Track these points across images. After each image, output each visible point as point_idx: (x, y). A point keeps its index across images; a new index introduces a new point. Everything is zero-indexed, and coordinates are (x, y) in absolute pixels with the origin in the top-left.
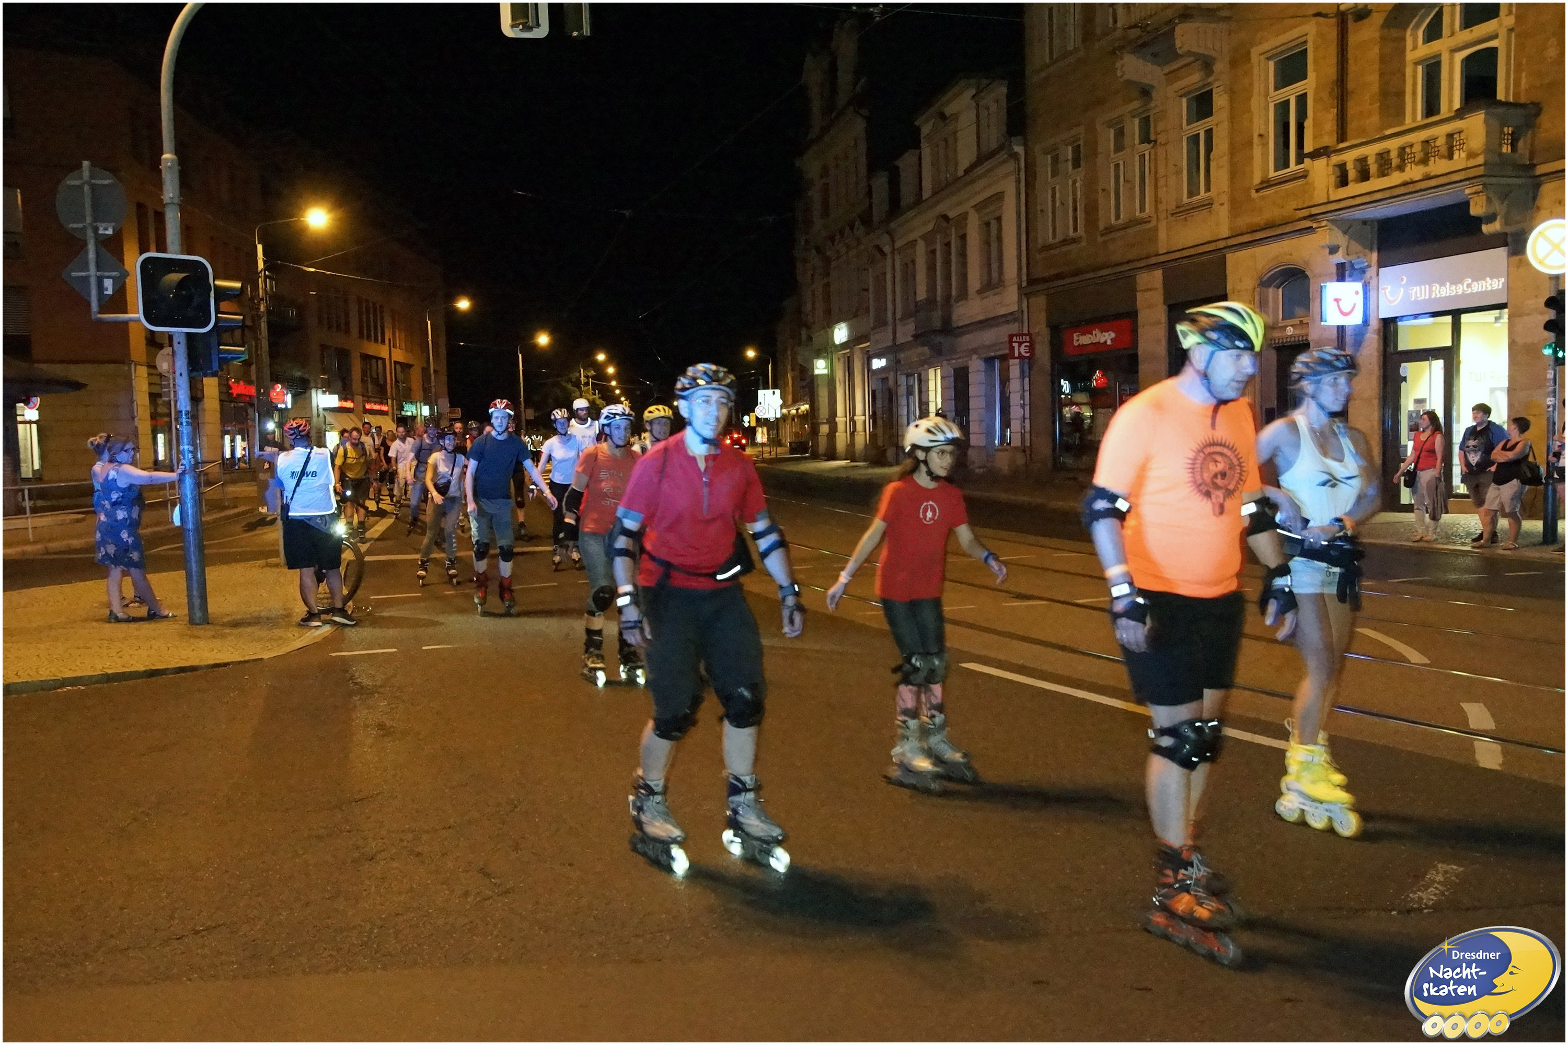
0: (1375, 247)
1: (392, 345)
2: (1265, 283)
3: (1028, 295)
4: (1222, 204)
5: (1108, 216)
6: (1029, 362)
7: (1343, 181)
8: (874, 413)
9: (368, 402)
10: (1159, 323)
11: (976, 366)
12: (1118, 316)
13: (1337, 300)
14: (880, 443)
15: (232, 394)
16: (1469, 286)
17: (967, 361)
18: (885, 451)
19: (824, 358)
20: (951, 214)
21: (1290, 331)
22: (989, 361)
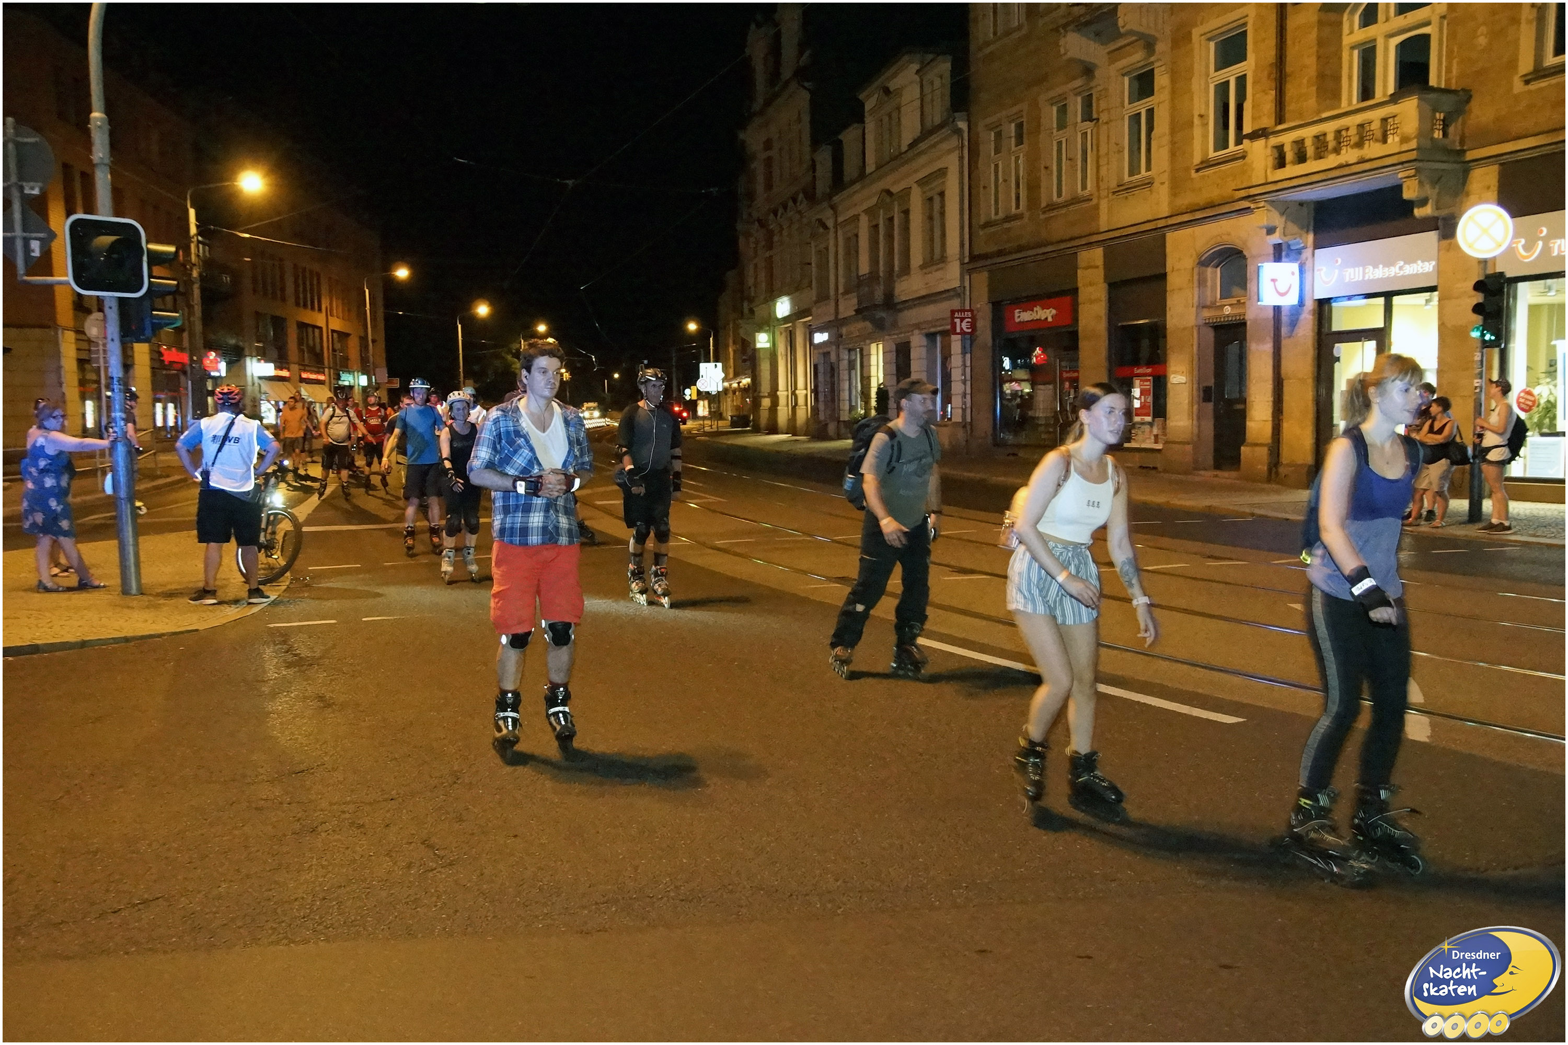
0: (1311, 228)
1: (329, 313)
2: (1203, 263)
3: (970, 272)
4: (1163, 183)
5: (1049, 193)
6: (970, 338)
7: (1281, 163)
8: (816, 386)
9: (305, 371)
10: (1099, 300)
11: (918, 342)
12: (1061, 293)
13: (1274, 280)
14: (822, 417)
15: (163, 361)
16: (1401, 268)
17: (909, 337)
18: (827, 425)
19: (766, 331)
20: (895, 189)
21: (1228, 310)
22: (931, 337)
